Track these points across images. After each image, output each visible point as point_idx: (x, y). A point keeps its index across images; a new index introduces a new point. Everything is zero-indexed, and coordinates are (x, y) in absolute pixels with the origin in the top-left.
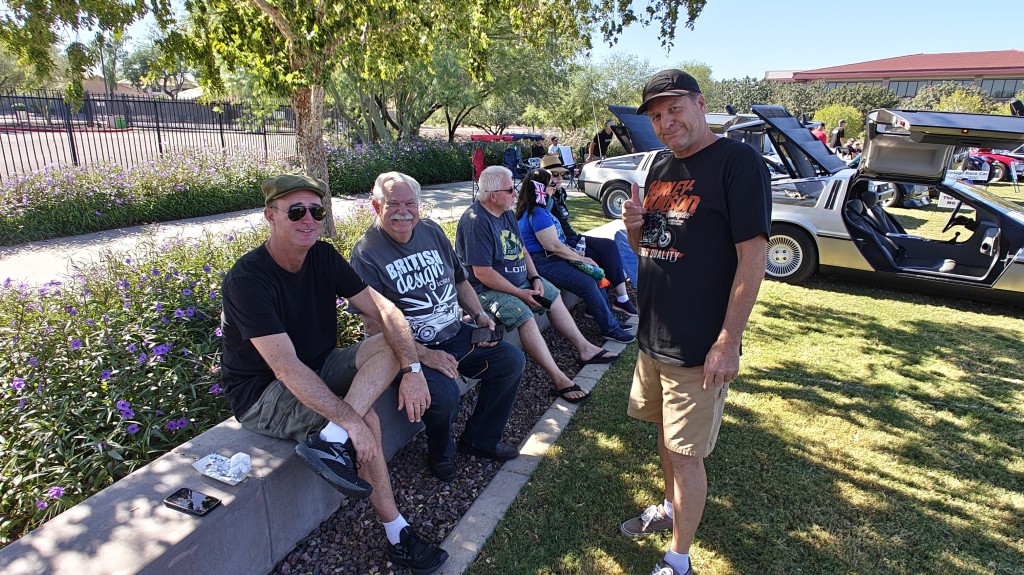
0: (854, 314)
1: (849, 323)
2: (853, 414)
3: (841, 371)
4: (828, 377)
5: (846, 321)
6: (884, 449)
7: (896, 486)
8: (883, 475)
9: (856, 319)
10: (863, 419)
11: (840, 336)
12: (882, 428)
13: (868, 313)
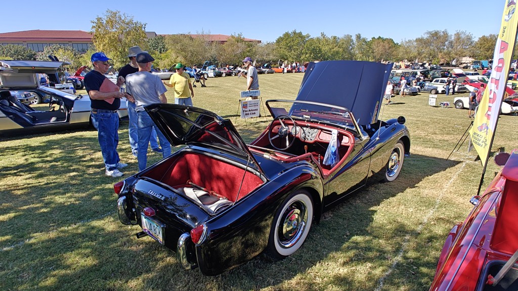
0: (19, 146)
1: (16, 149)
2: (18, 174)
3: (13, 164)
4: (8, 167)
5: (15, 149)
6: (29, 178)
7: (34, 185)
8: (29, 184)
9: (20, 147)
10: (21, 174)
11: (13, 154)
12: (29, 174)
13: (25, 144)
